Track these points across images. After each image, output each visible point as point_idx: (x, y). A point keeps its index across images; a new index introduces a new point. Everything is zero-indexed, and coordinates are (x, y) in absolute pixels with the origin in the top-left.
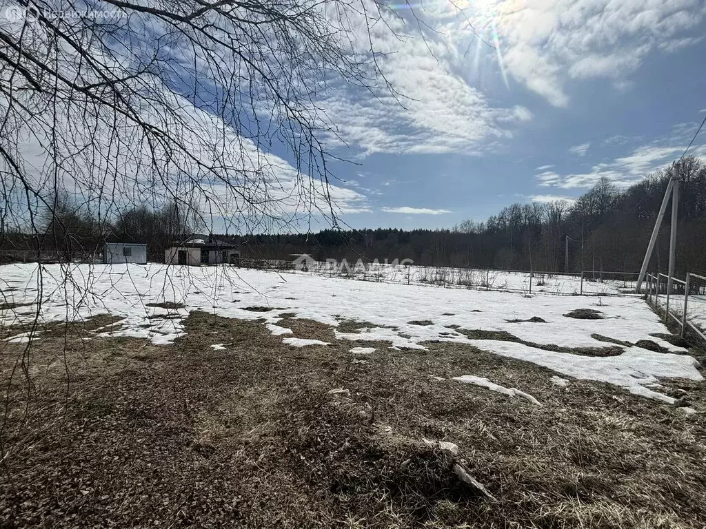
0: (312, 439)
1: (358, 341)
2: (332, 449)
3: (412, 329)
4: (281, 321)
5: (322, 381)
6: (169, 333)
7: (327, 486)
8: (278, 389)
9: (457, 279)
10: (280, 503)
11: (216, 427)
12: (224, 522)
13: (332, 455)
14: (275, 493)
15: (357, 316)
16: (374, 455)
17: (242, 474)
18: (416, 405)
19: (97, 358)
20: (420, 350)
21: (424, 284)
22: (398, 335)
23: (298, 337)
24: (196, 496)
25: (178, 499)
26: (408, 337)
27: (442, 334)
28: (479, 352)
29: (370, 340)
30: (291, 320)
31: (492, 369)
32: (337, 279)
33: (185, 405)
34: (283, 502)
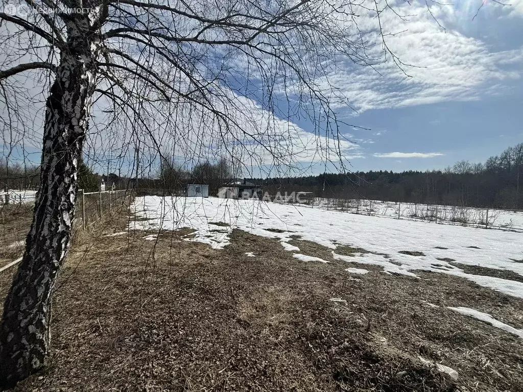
0: (318, 333)
1: (352, 263)
2: (334, 345)
3: (403, 258)
4: (291, 240)
5: (324, 290)
6: (221, 241)
7: (330, 373)
8: (291, 290)
9: (449, 216)
10: (294, 375)
11: (250, 309)
12: (257, 376)
13: (333, 349)
14: (291, 367)
15: (352, 243)
16: (370, 358)
17: (267, 346)
18: (409, 325)
19: (184, 253)
20: (411, 276)
21: (414, 219)
22: (389, 262)
23: (304, 254)
24: (240, 353)
25: (229, 352)
26: (399, 264)
27: (434, 265)
28: (478, 287)
29: (364, 263)
30: (299, 240)
31: (496, 306)
32: (334, 212)
33: (231, 291)
34: (297, 375)
